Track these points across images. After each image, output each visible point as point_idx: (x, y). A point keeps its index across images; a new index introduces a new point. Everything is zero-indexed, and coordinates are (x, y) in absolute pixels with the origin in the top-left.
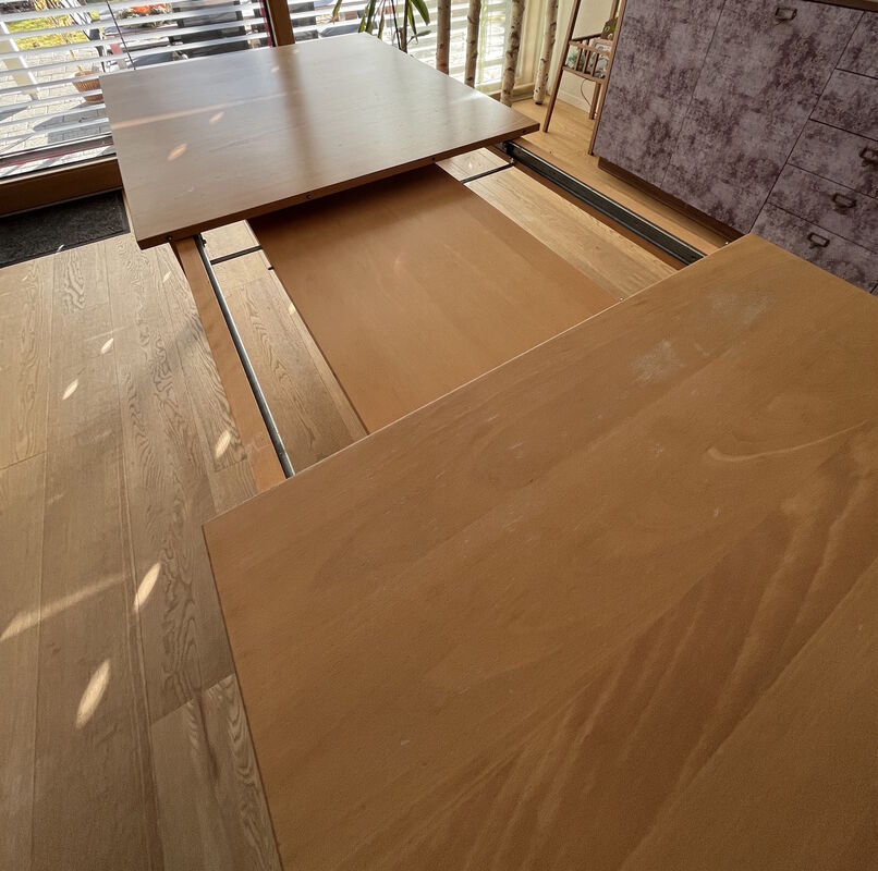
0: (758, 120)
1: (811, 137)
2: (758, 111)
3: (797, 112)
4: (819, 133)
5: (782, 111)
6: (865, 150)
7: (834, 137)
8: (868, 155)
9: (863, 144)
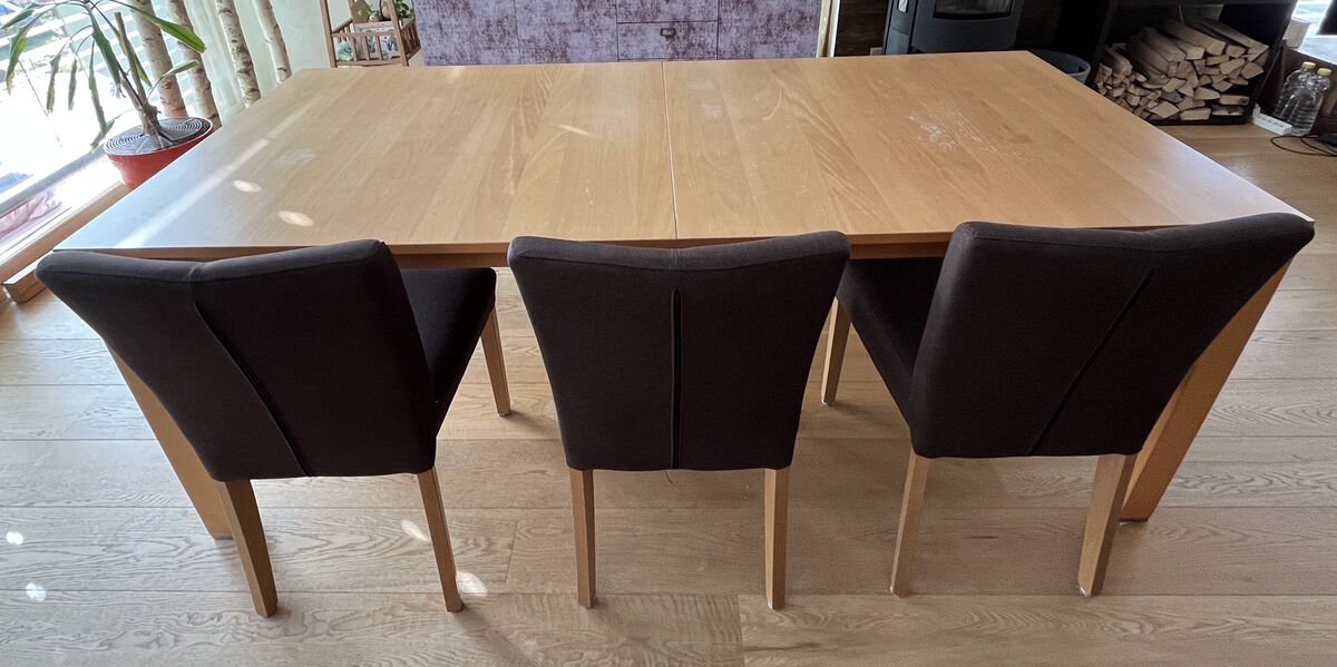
0: (583, 37)
1: (625, 35)
2: (579, 31)
3: (605, 21)
4: (628, 30)
5: (596, 24)
6: (662, 30)
7: (640, 29)
8: (665, 32)
9: (658, 27)
